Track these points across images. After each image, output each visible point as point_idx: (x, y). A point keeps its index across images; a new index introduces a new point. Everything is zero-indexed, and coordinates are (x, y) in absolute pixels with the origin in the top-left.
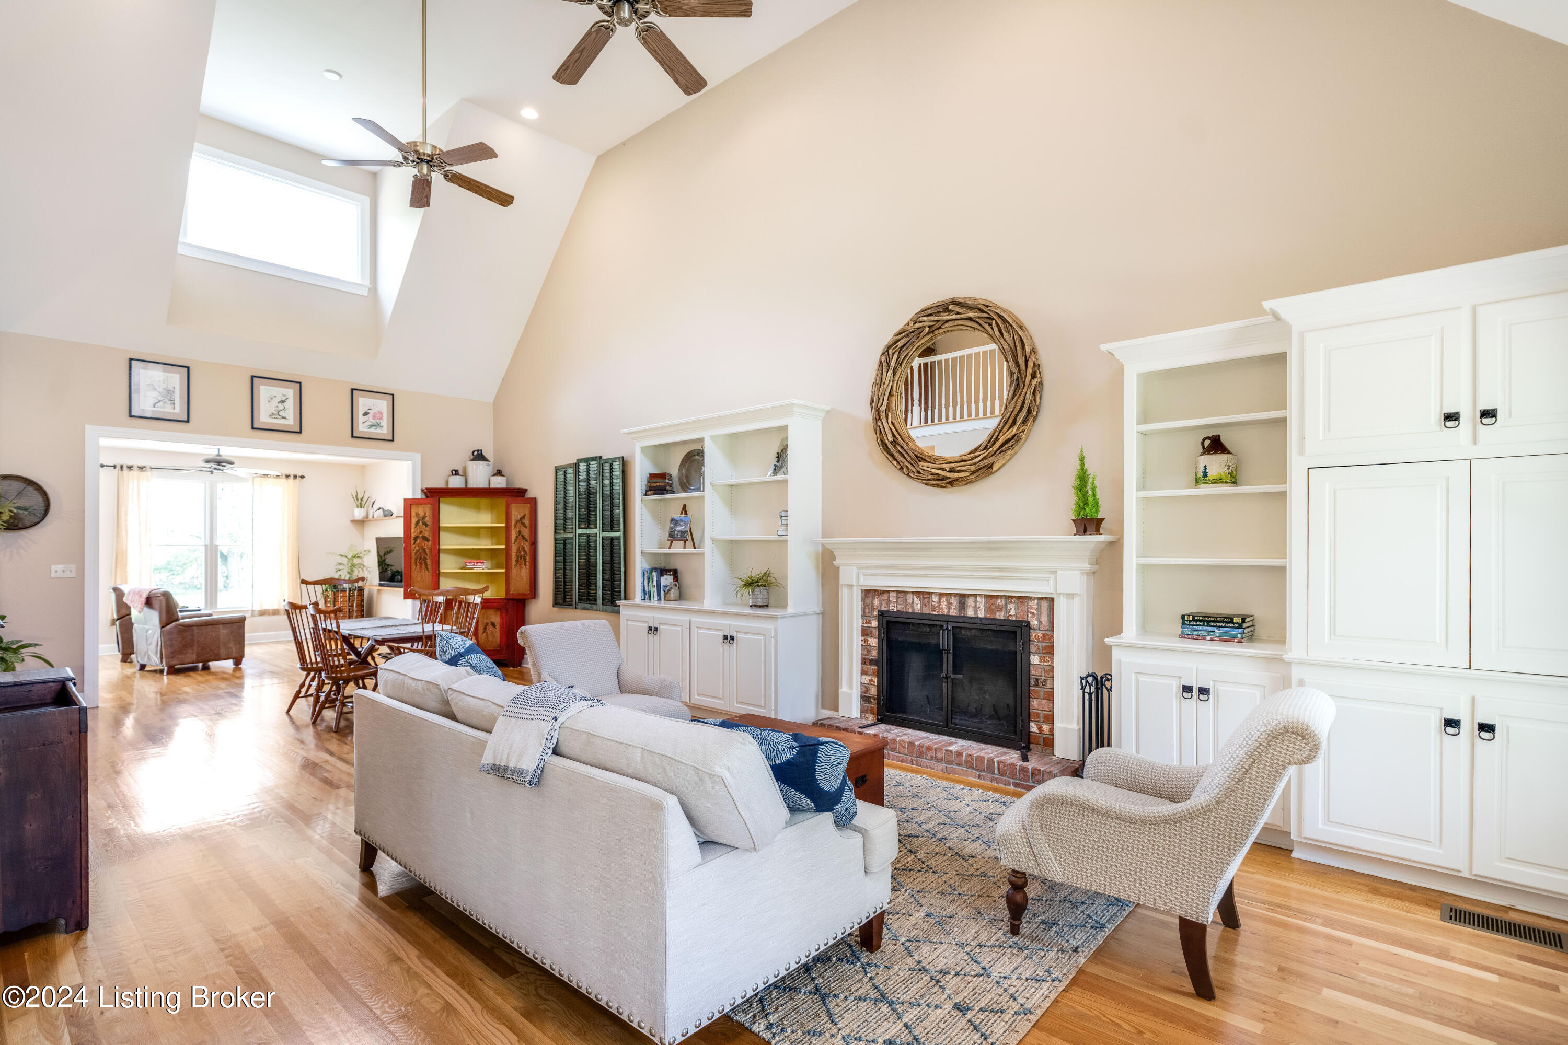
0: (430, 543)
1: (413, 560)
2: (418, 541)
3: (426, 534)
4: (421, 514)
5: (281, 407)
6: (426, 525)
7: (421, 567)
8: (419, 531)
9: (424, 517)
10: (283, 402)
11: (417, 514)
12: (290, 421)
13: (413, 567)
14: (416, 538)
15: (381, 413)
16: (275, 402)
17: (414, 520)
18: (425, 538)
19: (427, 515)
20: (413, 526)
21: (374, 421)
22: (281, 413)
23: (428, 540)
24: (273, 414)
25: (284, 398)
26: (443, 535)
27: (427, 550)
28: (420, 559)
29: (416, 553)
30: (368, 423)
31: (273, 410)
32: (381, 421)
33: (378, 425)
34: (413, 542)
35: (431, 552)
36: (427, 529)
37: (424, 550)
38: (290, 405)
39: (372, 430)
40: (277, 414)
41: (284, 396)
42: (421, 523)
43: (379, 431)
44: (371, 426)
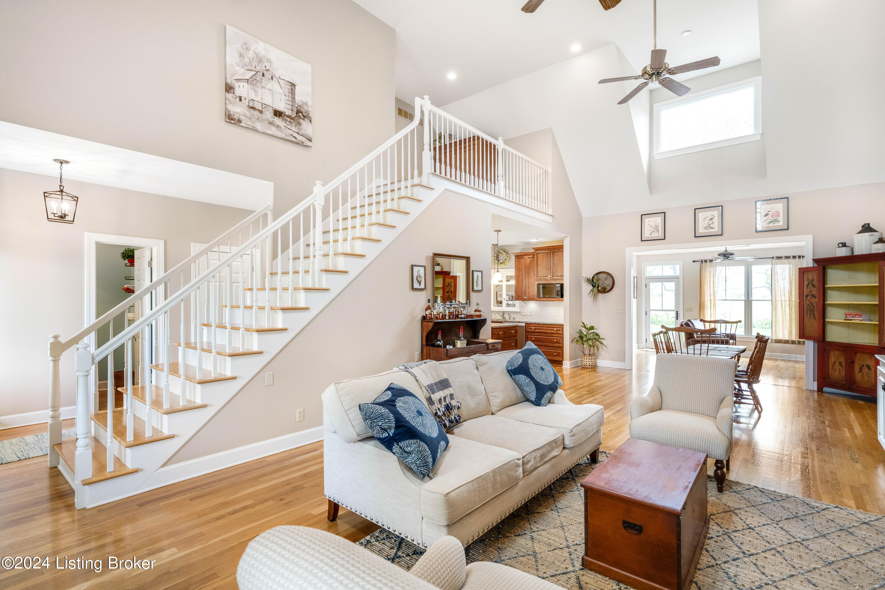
0: (817, 299)
1: (805, 311)
2: (809, 298)
3: (814, 292)
4: (811, 278)
5: (711, 222)
6: (814, 286)
7: (810, 317)
8: (809, 291)
9: (813, 280)
10: (712, 219)
11: (808, 278)
12: (716, 229)
13: (805, 316)
14: (807, 296)
15: (778, 212)
16: (707, 220)
17: (806, 283)
18: (813, 296)
19: (815, 279)
20: (805, 287)
21: (773, 219)
22: (711, 226)
23: (815, 297)
24: (706, 227)
25: (712, 217)
26: (829, 293)
27: (815, 304)
28: (810, 311)
29: (807, 307)
30: (768, 221)
31: (706, 225)
32: (778, 217)
33: (776, 221)
34: (805, 298)
35: (817, 306)
36: (815, 289)
37: (812, 304)
38: (716, 220)
39: (771, 225)
40: (709, 227)
41: (712, 215)
42: (810, 285)
43: (776, 224)
44: (770, 222)
